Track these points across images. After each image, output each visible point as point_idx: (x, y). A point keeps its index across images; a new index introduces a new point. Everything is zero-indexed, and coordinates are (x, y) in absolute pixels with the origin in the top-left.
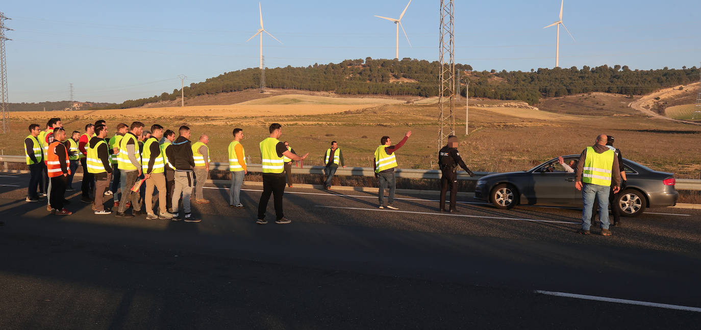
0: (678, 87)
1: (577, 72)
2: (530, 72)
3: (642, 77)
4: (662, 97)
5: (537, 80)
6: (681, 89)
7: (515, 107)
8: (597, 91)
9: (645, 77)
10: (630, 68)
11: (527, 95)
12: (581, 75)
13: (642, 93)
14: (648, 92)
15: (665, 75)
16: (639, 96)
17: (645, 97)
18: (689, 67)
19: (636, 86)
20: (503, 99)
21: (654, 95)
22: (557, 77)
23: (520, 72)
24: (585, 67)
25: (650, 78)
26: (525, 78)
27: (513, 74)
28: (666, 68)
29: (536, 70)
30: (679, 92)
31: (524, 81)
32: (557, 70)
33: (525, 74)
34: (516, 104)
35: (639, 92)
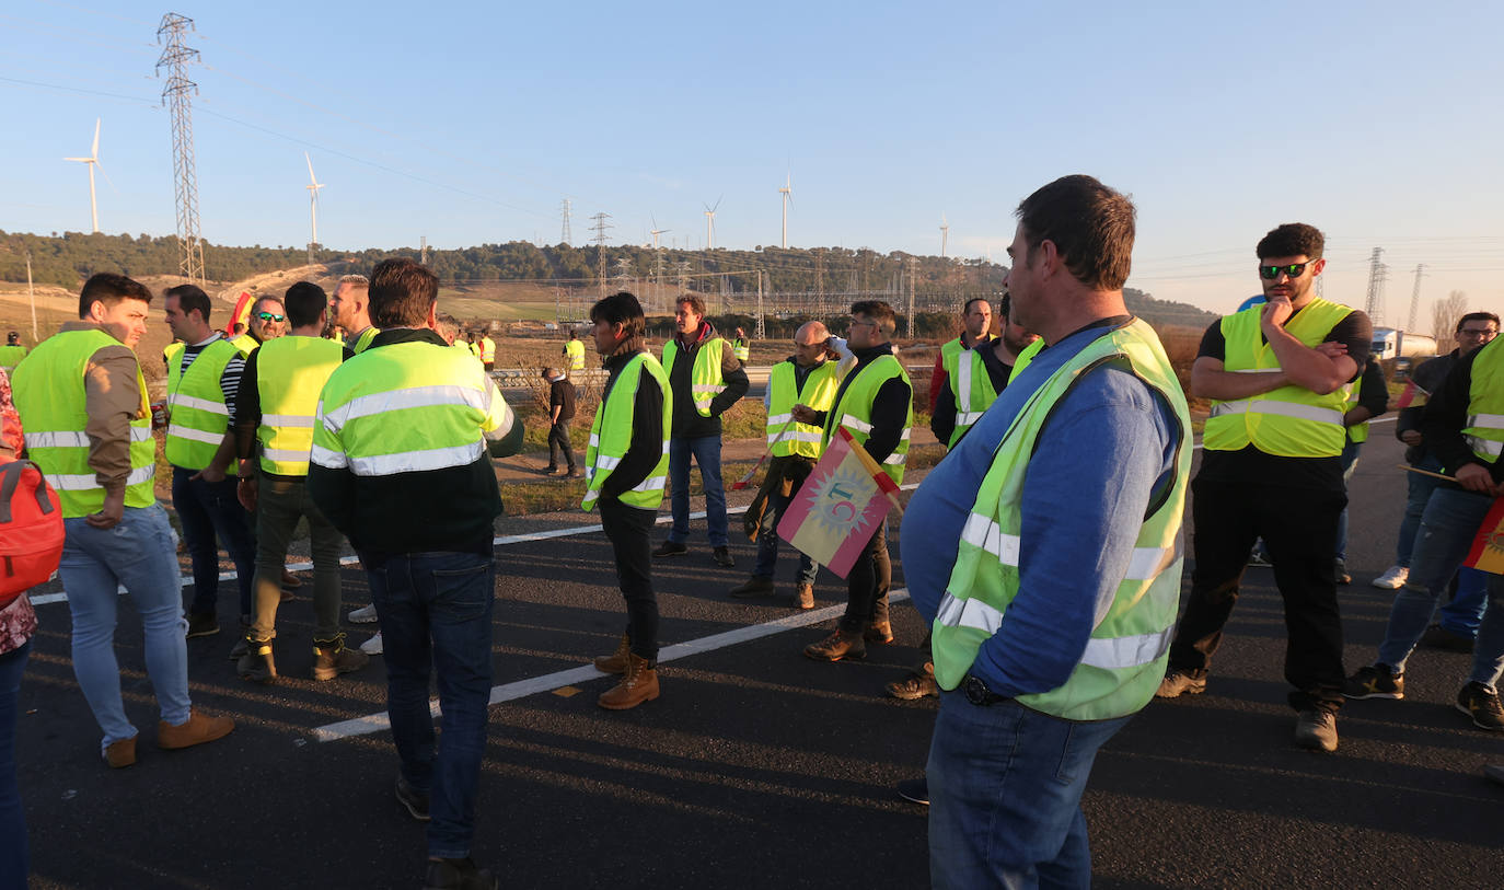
0: (276, 273)
1: (132, 242)
2: (51, 236)
3: (229, 257)
4: (260, 286)
5: (66, 251)
6: (281, 275)
7: (49, 294)
8: (168, 273)
9: (233, 256)
10: (210, 242)
11: (56, 276)
12: (140, 248)
13: (233, 280)
14: (241, 278)
15: (258, 255)
16: (230, 284)
17: (238, 285)
18: (286, 247)
19: (222, 268)
20: (11, 281)
21: (248, 282)
22: (101, 248)
23: (31, 235)
24: (143, 235)
25: (240, 259)
26: (43, 246)
27: (20, 237)
28: (258, 246)
29: (61, 234)
30: (280, 280)
31: (42, 250)
32: (98, 236)
33: (43, 240)
34: (50, 291)
35: (229, 277)
